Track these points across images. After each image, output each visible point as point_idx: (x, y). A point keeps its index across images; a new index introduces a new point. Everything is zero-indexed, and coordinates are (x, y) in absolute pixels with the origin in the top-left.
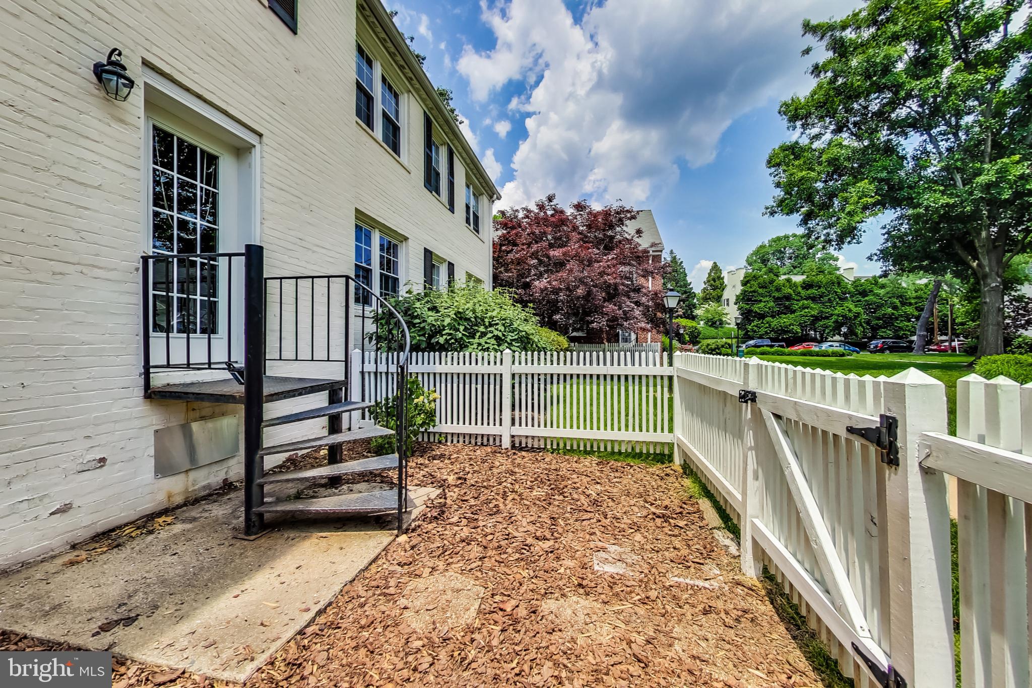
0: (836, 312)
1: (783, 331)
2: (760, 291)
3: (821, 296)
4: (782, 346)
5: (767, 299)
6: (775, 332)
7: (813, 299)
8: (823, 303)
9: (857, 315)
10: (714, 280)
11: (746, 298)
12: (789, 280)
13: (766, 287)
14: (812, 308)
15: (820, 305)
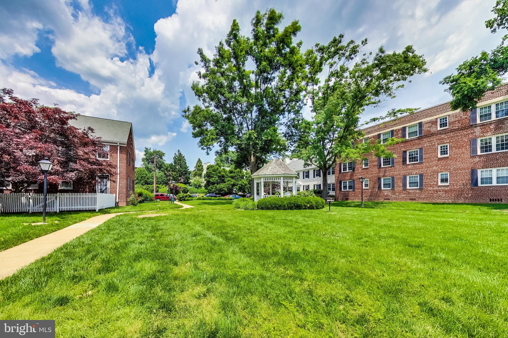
0: (239, 183)
1: (221, 190)
2: (213, 173)
3: (235, 177)
4: (220, 196)
5: (215, 176)
6: (218, 191)
7: (232, 177)
8: (235, 179)
9: (246, 185)
10: (199, 167)
11: (208, 175)
12: (224, 169)
13: (215, 171)
14: (231, 181)
15: (234, 180)
